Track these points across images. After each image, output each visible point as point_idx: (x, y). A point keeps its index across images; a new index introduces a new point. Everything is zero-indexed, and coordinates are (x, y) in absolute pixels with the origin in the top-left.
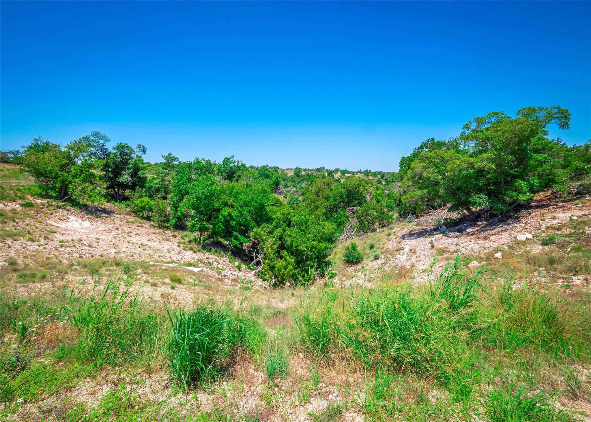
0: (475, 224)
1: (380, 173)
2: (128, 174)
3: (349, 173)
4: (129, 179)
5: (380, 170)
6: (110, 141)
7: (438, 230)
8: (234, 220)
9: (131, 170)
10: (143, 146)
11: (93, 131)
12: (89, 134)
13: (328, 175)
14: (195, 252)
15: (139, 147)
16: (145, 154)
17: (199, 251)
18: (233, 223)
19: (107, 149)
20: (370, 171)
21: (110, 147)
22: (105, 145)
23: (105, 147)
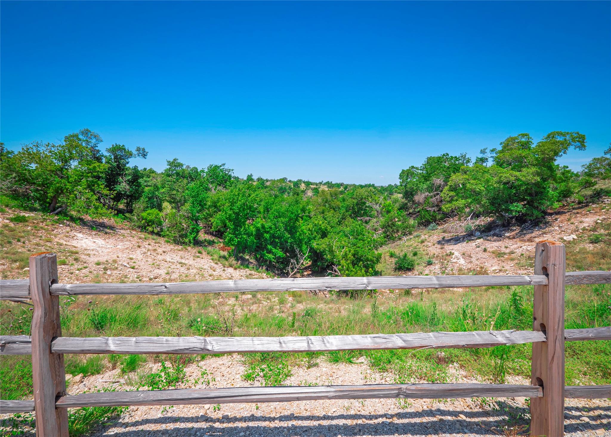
0: (509, 229)
1: (342, 185)
2: (125, 181)
3: (312, 184)
4: (128, 187)
5: (341, 182)
6: (102, 141)
7: (473, 235)
8: (267, 232)
9: (130, 177)
10: (144, 149)
11: (82, 129)
12: (76, 132)
13: (294, 186)
14: (236, 269)
15: (138, 149)
16: (145, 158)
17: (239, 267)
18: (267, 236)
19: (98, 151)
20: (331, 182)
21: (103, 149)
22: (97, 147)
23: (97, 148)
